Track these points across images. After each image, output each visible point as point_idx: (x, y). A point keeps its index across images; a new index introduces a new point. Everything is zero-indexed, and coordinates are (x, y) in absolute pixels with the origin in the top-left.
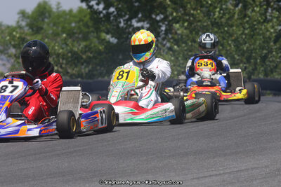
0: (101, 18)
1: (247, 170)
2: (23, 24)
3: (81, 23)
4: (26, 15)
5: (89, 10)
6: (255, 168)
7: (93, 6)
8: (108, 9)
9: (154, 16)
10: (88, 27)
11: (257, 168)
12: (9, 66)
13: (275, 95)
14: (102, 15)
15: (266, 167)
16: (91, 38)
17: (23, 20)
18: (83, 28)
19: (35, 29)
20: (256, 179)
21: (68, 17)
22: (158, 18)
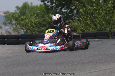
0: (49, 8)
1: (110, 69)
2: (18, 12)
3: (41, 11)
4: (19, 8)
6: (113, 68)
7: (46, 3)
8: (52, 5)
9: (71, 7)
10: (44, 12)
12: (12, 29)
14: (50, 7)
16: (46, 16)
17: (17, 10)
19: (22, 14)
20: (113, 73)
21: (36, 8)
22: (73, 8)
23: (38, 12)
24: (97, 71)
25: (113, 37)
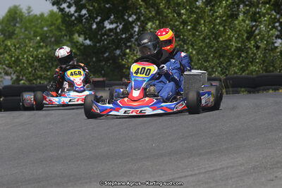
0: (73, 21)
1: (222, 169)
3: (53, 27)
5: (60, 13)
8: (80, 12)
9: (126, 17)
10: (60, 30)
13: (250, 92)
14: (73, 18)
15: (241, 165)
16: (64, 41)
18: (55, 32)
19: (7, 34)
20: (231, 178)
21: (39, 21)
22: (130, 19)
23: (46, 31)
24: (191, 175)
25: (231, 89)
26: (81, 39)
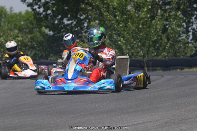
0: (42, 18)
1: (144, 123)
3: (28, 21)
5: (33, 12)
6: (149, 122)
8: (47, 12)
9: (79, 16)
10: (33, 24)
11: (151, 122)
13: (164, 70)
14: (42, 16)
15: (157, 121)
16: (35, 32)
18: (29, 25)
20: (150, 130)
21: (18, 17)
22: (82, 18)
23: (23, 24)
25: (151, 68)
26: (47, 31)
